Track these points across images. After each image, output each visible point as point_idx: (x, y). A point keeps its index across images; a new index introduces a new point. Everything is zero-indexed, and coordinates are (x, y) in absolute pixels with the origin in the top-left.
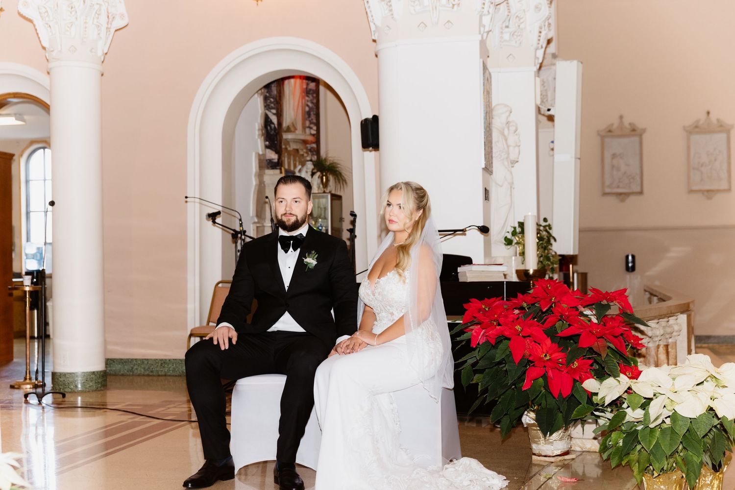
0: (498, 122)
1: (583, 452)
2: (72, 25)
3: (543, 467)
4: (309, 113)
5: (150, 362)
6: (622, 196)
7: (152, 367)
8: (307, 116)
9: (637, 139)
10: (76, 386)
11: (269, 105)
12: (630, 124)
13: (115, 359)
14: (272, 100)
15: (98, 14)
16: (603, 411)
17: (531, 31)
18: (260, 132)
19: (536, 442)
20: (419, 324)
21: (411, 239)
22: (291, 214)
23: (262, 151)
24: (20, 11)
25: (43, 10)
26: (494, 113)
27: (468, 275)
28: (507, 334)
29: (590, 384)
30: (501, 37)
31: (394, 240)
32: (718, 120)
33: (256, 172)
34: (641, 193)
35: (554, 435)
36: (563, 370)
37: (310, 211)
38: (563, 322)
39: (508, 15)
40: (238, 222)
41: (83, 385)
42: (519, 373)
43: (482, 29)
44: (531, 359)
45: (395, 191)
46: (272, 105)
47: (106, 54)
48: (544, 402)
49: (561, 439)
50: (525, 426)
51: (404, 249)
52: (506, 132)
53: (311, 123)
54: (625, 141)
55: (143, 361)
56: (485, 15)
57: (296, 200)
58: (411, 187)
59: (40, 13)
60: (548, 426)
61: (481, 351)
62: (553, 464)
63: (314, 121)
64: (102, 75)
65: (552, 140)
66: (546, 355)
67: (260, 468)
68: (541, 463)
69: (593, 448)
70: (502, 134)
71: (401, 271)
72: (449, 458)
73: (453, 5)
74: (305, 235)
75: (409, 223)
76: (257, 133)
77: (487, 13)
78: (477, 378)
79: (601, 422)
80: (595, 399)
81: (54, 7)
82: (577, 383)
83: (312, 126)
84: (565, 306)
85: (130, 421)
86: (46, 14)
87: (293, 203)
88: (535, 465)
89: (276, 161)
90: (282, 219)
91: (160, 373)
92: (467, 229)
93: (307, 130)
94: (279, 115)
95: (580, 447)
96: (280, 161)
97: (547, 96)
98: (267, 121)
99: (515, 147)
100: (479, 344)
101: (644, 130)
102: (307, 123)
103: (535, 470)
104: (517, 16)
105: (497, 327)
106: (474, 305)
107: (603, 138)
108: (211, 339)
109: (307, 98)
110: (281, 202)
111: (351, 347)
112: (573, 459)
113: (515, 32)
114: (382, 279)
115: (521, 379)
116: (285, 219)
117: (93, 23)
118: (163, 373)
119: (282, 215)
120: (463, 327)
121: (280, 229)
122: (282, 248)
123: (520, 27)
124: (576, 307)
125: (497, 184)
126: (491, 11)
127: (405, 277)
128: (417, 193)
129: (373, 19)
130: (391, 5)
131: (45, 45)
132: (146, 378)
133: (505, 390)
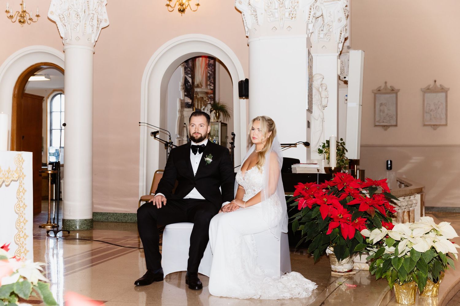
0: (316, 84)
1: (360, 270)
2: (77, 25)
3: (337, 278)
4: (209, 77)
5: (117, 215)
6: (386, 127)
7: (119, 217)
8: (208, 79)
9: (394, 95)
10: (76, 227)
11: (187, 72)
12: (391, 87)
13: (98, 213)
14: (189, 69)
15: (92, 19)
16: (372, 248)
17: (335, 33)
18: (182, 87)
19: (333, 264)
20: (269, 196)
21: (265, 148)
22: (198, 133)
23: (183, 98)
24: (49, 17)
25: (62, 16)
26: (314, 79)
27: (297, 169)
28: (318, 203)
29: (365, 232)
30: (319, 36)
31: (256, 149)
32: (441, 85)
33: (179, 110)
34: (396, 126)
35: (344, 260)
36: (350, 223)
37: (209, 131)
38: (350, 197)
39: (323, 24)
40: (168, 137)
41: (80, 226)
42: (325, 225)
43: (308, 31)
44: (332, 217)
45: (256, 121)
46: (189, 72)
47: (96, 41)
48: (338, 242)
49: (348, 263)
50: (328, 255)
51: (262, 154)
52: (320, 90)
53: (211, 83)
54: (388, 96)
55: (113, 214)
56: (310, 23)
57: (202, 125)
58: (265, 119)
59: (60, 18)
60: (340, 255)
61: (304, 212)
62: (343, 277)
63: (213, 81)
64: (94, 53)
65: (346, 95)
66: (340, 216)
67: (178, 275)
68: (336, 276)
69: (366, 268)
70: (318, 90)
71: (259, 166)
72: (284, 272)
73: (292, 17)
74: (206, 145)
75: (265, 139)
76: (180, 87)
77: (311, 22)
78: (301, 227)
79: (371, 253)
80: (368, 241)
81: (68, 15)
82: (358, 231)
83: (211, 84)
84: (351, 188)
85: (105, 247)
86: (63, 19)
87: (200, 127)
88: (333, 277)
89: (191, 103)
90: (193, 136)
91: (123, 221)
92: (297, 144)
93: (208, 86)
94: (193, 78)
95: (359, 268)
96: (193, 104)
97: (344, 70)
98: (186, 81)
99: (325, 98)
100: (302, 208)
101: (399, 90)
102: (209, 83)
103: (333, 279)
104: (328, 25)
105: (313, 199)
106: (300, 187)
107: (375, 94)
108: (152, 202)
109: (209, 69)
110: (193, 126)
111: (230, 208)
112: (354, 274)
113: (327, 33)
114: (249, 171)
115: (326, 228)
116: (194, 136)
117: (89, 24)
118: (124, 221)
119: (193, 134)
120: (294, 199)
121: (192, 141)
122: (193, 152)
123: (330, 31)
124: (358, 189)
125: (314, 119)
126: (313, 21)
127: (262, 170)
128: (268, 122)
129: (247, 25)
130: (257, 17)
131: (62, 36)
132: (115, 223)
133: (316, 235)
